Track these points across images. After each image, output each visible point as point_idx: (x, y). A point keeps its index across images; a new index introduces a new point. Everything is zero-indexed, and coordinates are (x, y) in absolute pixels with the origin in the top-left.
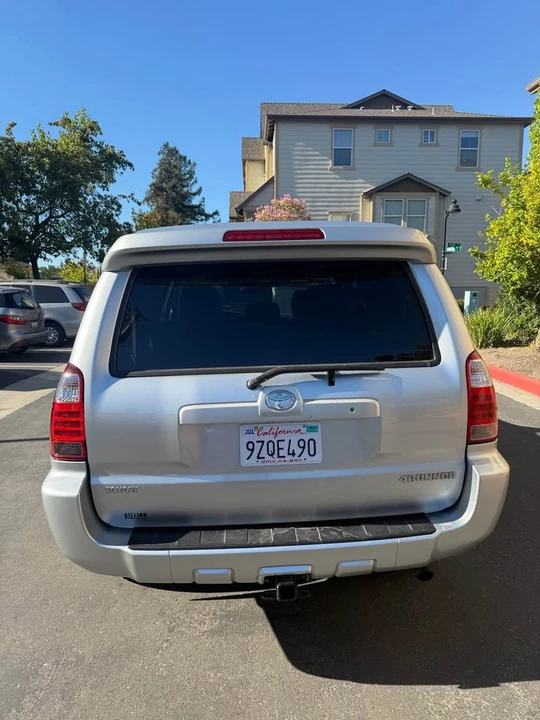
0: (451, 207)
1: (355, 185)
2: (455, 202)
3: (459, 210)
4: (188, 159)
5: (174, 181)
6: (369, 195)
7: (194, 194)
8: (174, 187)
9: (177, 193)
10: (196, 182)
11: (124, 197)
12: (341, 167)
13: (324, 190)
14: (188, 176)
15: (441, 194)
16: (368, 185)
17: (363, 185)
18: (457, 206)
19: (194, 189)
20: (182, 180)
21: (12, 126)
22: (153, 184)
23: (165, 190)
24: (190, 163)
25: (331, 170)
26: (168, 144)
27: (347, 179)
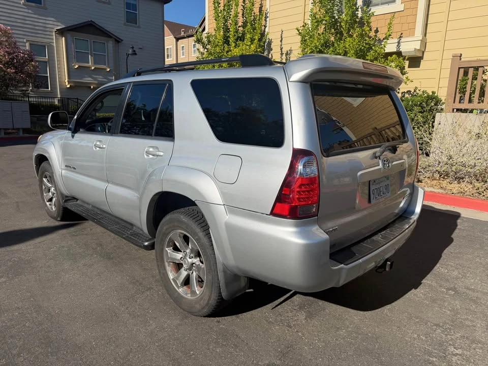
0: (130, 51)
1: (47, 22)
2: (133, 48)
3: (136, 54)
6: (61, 32)
12: (33, 4)
13: (19, 21)
15: (116, 40)
16: (59, 24)
17: (55, 23)
18: (134, 51)
25: (23, 4)
27: (39, 15)
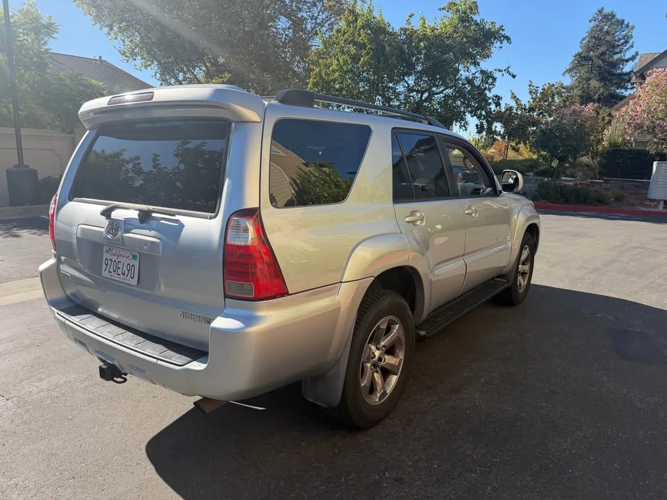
4: (626, 22)
5: (603, 49)
7: (627, 61)
8: (603, 54)
9: (604, 61)
10: (632, 47)
11: (500, 71)
14: (623, 41)
19: (628, 55)
20: (614, 47)
21: (411, 16)
22: (579, 54)
23: (590, 59)
24: (627, 26)
26: (603, 9)
